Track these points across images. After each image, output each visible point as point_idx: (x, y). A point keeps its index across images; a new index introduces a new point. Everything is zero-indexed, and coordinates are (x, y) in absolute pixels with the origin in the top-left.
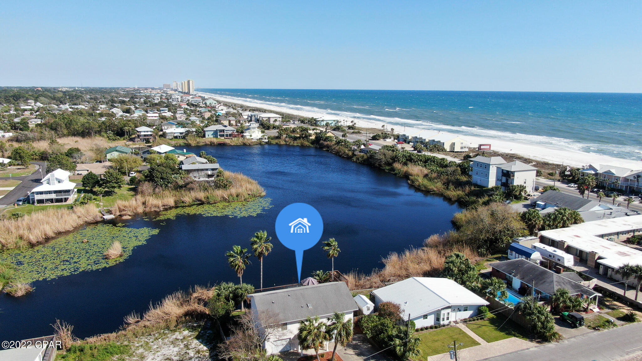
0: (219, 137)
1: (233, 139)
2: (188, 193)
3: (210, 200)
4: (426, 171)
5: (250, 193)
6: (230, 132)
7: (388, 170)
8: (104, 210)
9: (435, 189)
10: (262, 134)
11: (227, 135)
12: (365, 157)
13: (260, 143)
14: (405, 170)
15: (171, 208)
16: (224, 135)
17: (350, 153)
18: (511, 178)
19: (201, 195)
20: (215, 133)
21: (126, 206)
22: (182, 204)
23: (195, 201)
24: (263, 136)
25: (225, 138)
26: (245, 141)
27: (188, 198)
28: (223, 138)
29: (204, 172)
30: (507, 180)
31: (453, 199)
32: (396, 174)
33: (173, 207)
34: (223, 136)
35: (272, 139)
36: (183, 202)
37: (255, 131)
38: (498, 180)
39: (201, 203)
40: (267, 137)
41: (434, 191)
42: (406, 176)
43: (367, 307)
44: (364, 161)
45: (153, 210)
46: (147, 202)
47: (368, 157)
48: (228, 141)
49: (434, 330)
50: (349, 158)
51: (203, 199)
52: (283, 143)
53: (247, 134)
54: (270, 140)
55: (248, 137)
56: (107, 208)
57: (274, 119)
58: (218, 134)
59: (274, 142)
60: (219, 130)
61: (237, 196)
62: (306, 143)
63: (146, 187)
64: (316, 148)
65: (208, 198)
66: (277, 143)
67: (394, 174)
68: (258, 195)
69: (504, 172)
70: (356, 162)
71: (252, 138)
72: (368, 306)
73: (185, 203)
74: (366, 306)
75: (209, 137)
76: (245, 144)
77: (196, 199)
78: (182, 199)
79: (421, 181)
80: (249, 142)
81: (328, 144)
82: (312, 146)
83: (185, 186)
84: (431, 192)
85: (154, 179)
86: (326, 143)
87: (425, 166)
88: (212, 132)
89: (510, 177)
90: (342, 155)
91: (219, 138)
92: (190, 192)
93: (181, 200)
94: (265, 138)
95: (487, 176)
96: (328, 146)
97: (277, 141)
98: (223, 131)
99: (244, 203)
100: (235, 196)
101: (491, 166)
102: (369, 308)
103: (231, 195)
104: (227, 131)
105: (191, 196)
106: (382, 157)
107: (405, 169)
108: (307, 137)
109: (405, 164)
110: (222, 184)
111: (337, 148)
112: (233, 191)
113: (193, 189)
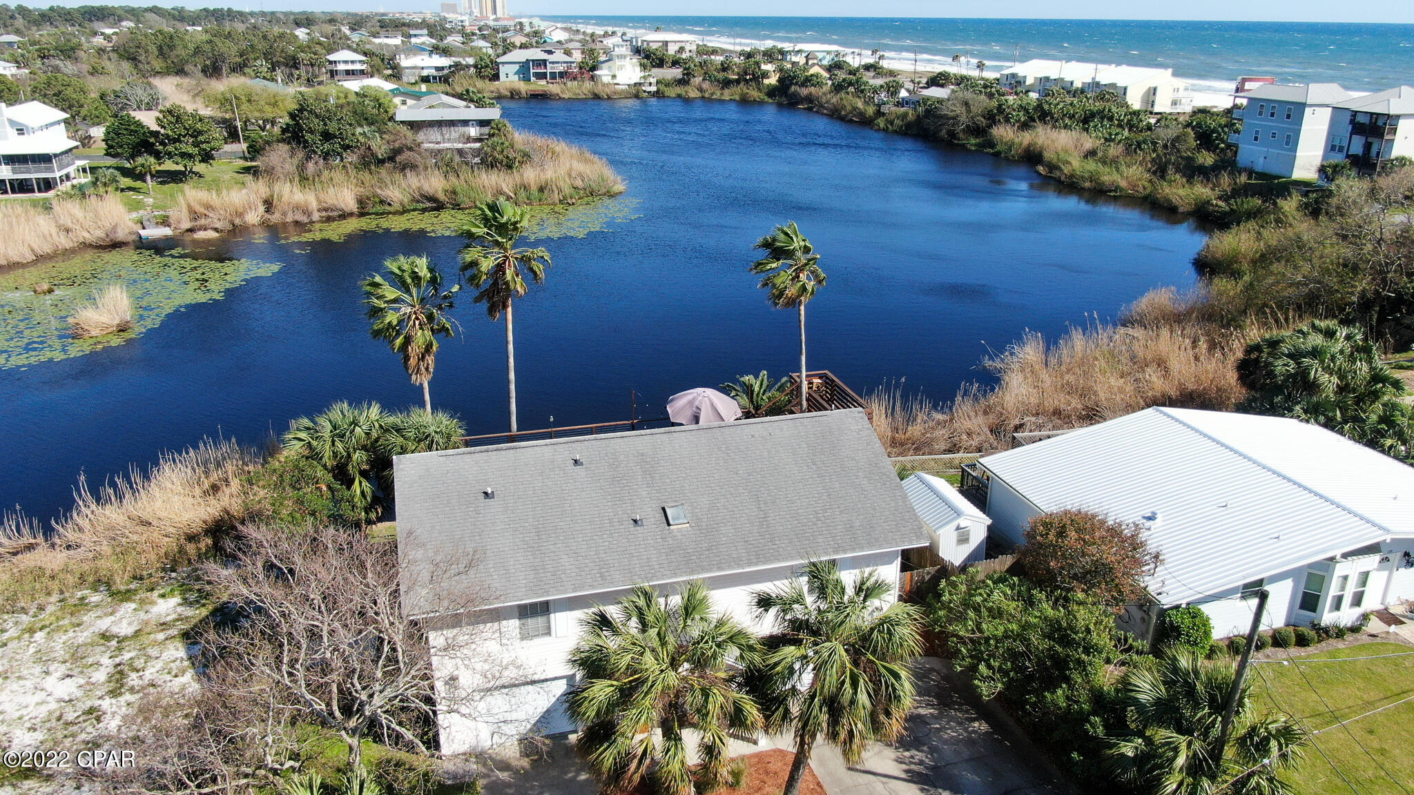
0: (533, 79)
1: (569, 84)
2: (398, 176)
3: (461, 198)
4: (1089, 143)
5: (579, 183)
6: (561, 68)
7: (976, 145)
8: (155, 216)
9: (1123, 184)
10: (642, 74)
11: (553, 75)
12: (911, 116)
13: (636, 92)
14: (1025, 143)
15: (344, 216)
16: (546, 73)
17: (870, 110)
18: (1387, 137)
19: (436, 184)
20: (524, 69)
21: (211, 206)
22: (379, 208)
23: (418, 202)
24: (644, 77)
25: (548, 83)
26: (599, 89)
27: (398, 190)
28: (543, 82)
29: (456, 129)
30: (1368, 146)
31: (1181, 210)
32: (997, 154)
33: (351, 214)
34: (542, 76)
35: (667, 85)
36: (382, 202)
37: (624, 66)
38: (1333, 148)
39: (437, 205)
40: (653, 81)
41: (1117, 188)
42: (1032, 157)
43: (958, 528)
44: (909, 126)
45: (289, 219)
46: (275, 197)
47: (918, 116)
48: (554, 88)
49: (1294, 651)
50: (866, 122)
51: (441, 196)
52: (694, 94)
53: (604, 74)
54: (662, 87)
55: (606, 79)
56: (162, 213)
57: (677, 48)
58: (532, 71)
59: (672, 92)
60: (533, 61)
61: (541, 190)
62: (754, 94)
63: (280, 156)
64: (780, 105)
65: (454, 192)
66: (679, 96)
67: (993, 154)
68: (603, 190)
69: (1361, 119)
70: (885, 130)
71: (615, 82)
72: (963, 522)
73: (389, 204)
74: (954, 524)
75: (509, 78)
76: (597, 97)
77: (422, 196)
78: (379, 191)
79: (1076, 164)
80: (607, 90)
81: (811, 94)
82: (770, 101)
83: (391, 159)
84: (1110, 191)
85: (303, 136)
86: (804, 92)
87: (1087, 130)
88: (517, 67)
89: (1382, 136)
90: (846, 115)
91: (535, 83)
92: (405, 175)
93: (378, 196)
94: (650, 84)
95: (1291, 141)
96: (809, 99)
97: (679, 90)
98: (545, 61)
99: (559, 208)
100: (534, 189)
101: (1308, 111)
102: (968, 533)
103: (526, 188)
104: (553, 63)
105: (409, 186)
106: (959, 110)
107: (1026, 138)
108: (757, 77)
109: (1025, 126)
110: (500, 157)
111: (834, 100)
112: (530, 175)
113: (413, 167)
